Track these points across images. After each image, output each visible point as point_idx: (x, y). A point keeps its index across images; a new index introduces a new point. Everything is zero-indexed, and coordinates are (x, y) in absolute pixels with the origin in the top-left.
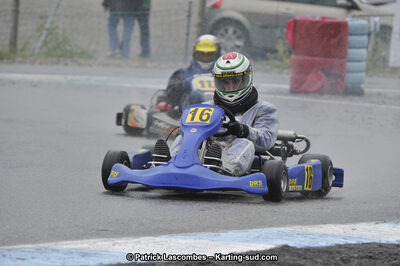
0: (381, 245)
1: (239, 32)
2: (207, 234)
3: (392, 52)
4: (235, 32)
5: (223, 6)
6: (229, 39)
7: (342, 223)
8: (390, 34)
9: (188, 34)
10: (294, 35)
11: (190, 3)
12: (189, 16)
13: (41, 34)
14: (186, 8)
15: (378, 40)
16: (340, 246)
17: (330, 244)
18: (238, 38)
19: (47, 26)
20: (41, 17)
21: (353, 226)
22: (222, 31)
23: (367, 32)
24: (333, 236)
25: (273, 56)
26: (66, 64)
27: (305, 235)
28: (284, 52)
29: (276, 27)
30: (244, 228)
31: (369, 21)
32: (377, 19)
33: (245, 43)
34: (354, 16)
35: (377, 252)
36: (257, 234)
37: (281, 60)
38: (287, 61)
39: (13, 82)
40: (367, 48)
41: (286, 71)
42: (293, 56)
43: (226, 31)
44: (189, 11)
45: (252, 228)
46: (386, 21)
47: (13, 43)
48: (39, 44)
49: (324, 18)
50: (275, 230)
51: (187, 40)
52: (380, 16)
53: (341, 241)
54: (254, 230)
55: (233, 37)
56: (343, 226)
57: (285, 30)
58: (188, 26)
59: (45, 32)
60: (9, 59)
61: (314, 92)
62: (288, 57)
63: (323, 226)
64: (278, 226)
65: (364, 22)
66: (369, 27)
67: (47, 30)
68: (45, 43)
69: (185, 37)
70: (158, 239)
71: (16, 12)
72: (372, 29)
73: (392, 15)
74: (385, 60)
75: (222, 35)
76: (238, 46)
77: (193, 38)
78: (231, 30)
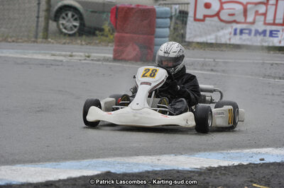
0: (178, 171)
1: (76, 16)
2: (51, 163)
3: (188, 31)
4: (73, 16)
6: (69, 21)
7: (150, 155)
8: (186, 18)
9: (38, 17)
10: (116, 18)
12: (39, 4)
15: (178, 22)
16: (148, 172)
17: (141, 171)
18: (76, 20)
21: (158, 157)
22: (64, 15)
23: (169, 16)
24: (144, 165)
25: (101, 33)
27: (123, 164)
28: (109, 31)
29: (103, 12)
30: (77, 159)
31: (171, 8)
32: (177, 6)
33: (81, 24)
34: (160, 5)
35: (175, 176)
36: (88, 163)
37: (107, 36)
38: (112, 37)
40: (169, 27)
41: (110, 44)
42: (116, 34)
43: (67, 15)
45: (84, 159)
46: (183, 8)
49: (138, 5)
50: (101, 160)
51: (38, 22)
52: (179, 4)
53: (150, 169)
55: (72, 20)
56: (151, 157)
57: (110, 15)
58: (39, 11)
61: (130, 60)
62: (112, 34)
63: (136, 157)
64: (103, 157)
65: (167, 9)
66: (172, 13)
69: (36, 19)
70: (14, 167)
72: (173, 14)
73: (188, 4)
74: (183, 36)
75: (64, 18)
76: (75, 26)
77: (42, 20)
78: (70, 14)
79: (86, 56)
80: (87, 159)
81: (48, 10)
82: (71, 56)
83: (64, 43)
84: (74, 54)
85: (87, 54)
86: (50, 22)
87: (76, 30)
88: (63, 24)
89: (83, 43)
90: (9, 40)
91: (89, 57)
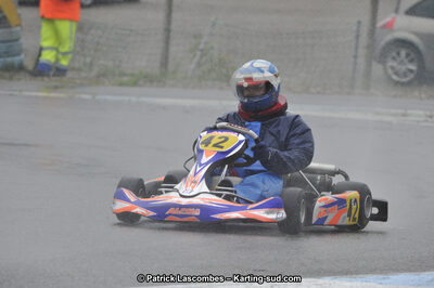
1: (413, 55)
4: (408, 55)
5: (396, 26)
6: (401, 62)
9: (355, 57)
11: (359, 22)
12: (357, 37)
13: (195, 56)
14: (355, 28)
18: (411, 61)
19: (201, 46)
20: (195, 37)
22: (394, 54)
26: (221, 88)
30: (415, 271)
33: (419, 67)
36: (430, 278)
39: (164, 108)
43: (398, 54)
44: (358, 31)
45: (424, 271)
47: (164, 63)
48: (193, 66)
54: (426, 273)
55: (406, 61)
58: (357, 48)
59: (199, 53)
60: (159, 81)
67: (202, 50)
68: (199, 64)
69: (352, 60)
70: (320, 281)
71: (168, 30)
75: (394, 58)
76: (411, 71)
77: (361, 61)
78: (403, 53)
79: (426, 116)
80: (429, 270)
81: (370, 47)
82: (404, 115)
83: (395, 96)
84: (409, 112)
85: (428, 113)
86: (374, 64)
87: (412, 76)
88: (392, 68)
89: (423, 96)
90: (313, 90)
91: (431, 117)
